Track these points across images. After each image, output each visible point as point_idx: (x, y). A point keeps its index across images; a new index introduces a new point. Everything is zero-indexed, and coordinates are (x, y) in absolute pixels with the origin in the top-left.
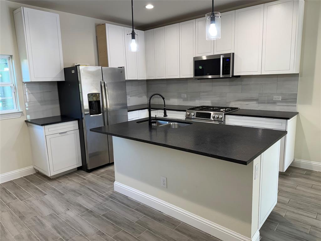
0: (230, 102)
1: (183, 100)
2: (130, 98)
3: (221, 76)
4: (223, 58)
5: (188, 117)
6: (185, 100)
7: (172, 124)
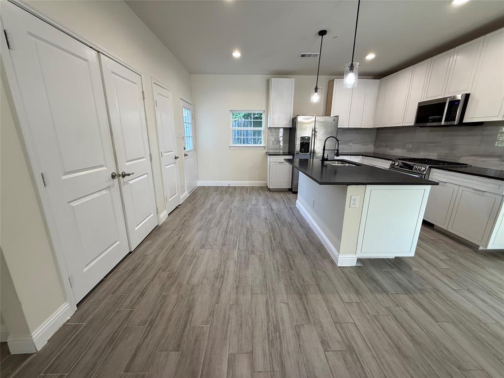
0: (461, 156)
1: (408, 151)
2: (352, 145)
3: (443, 123)
4: (449, 102)
5: (392, 166)
6: (410, 150)
7: (347, 165)
